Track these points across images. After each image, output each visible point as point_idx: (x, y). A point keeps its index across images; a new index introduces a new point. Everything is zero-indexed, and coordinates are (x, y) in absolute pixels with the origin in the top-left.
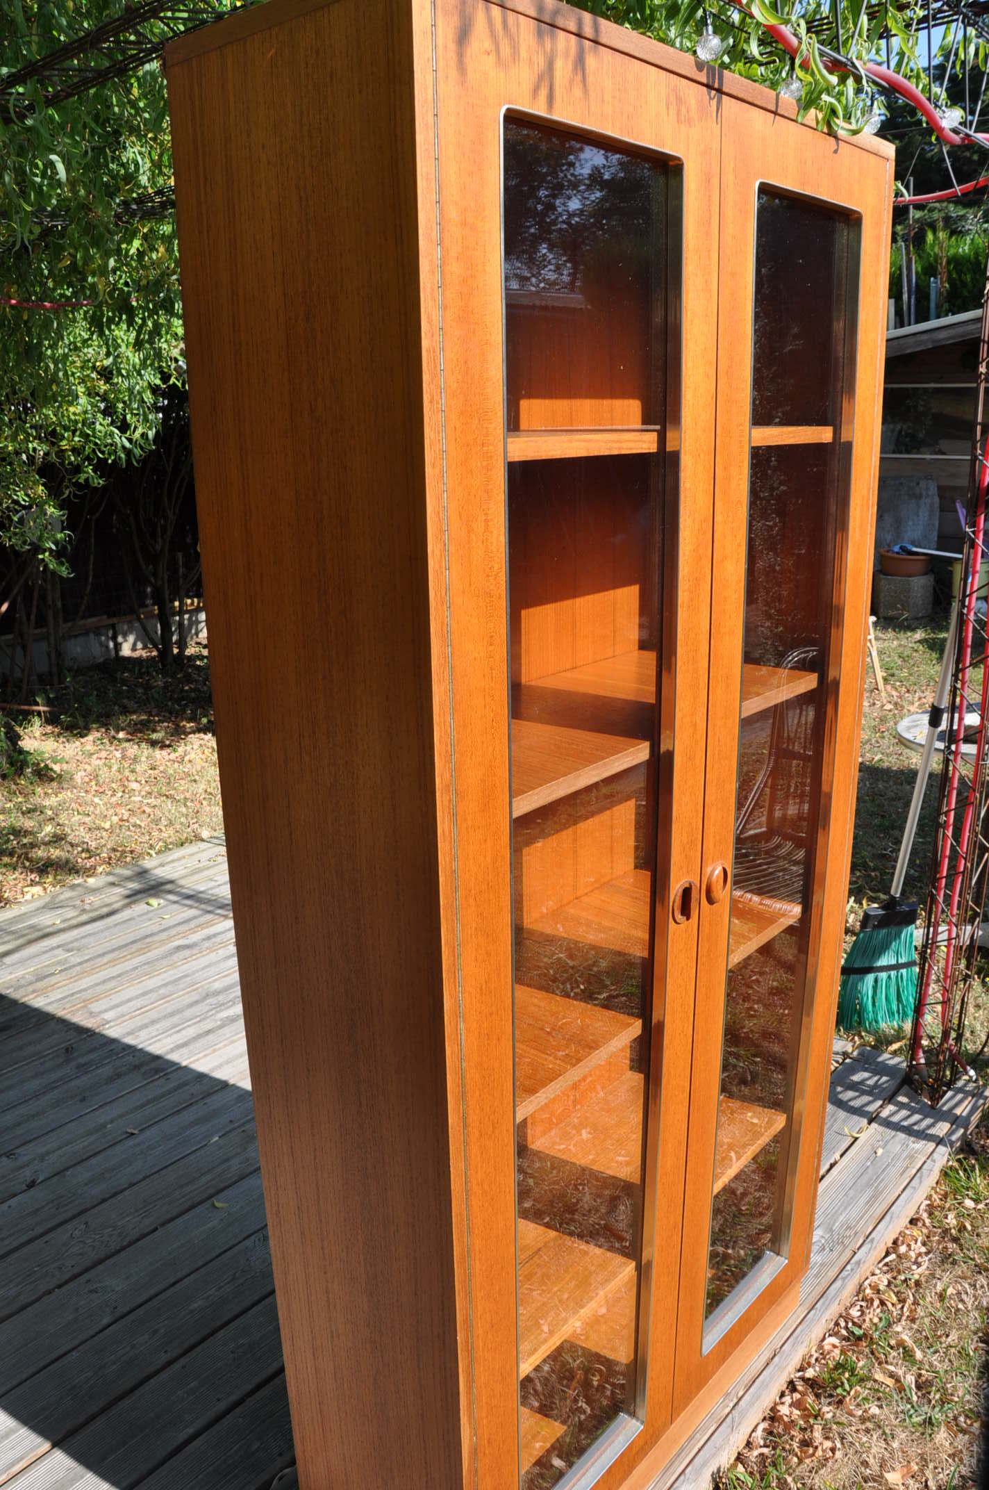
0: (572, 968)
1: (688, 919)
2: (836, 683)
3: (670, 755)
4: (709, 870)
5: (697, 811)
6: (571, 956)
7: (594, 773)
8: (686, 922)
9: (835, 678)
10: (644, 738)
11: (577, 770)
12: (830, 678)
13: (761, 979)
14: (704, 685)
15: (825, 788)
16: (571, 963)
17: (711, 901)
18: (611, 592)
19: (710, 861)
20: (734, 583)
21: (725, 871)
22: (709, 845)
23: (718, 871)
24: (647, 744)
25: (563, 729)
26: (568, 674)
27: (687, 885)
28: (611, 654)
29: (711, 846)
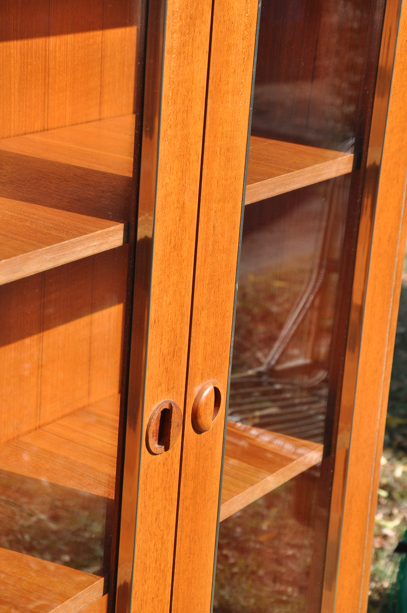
0: (55, 533)
1: (167, 449)
2: (376, 170)
3: (148, 243)
4: (197, 389)
5: (183, 315)
6: (55, 518)
7: (48, 257)
8: (164, 453)
9: (374, 163)
10: (117, 220)
11: (24, 251)
12: (369, 162)
13: (298, 555)
14: (196, 158)
15: (356, 299)
16: (53, 526)
17: (198, 429)
18: (98, 34)
19: (198, 379)
20: (242, 27)
21: (217, 391)
22: (197, 358)
23: (209, 391)
24: (120, 227)
25: (17, 202)
26: (37, 137)
27: (167, 407)
28: (95, 116)
29: (200, 359)
